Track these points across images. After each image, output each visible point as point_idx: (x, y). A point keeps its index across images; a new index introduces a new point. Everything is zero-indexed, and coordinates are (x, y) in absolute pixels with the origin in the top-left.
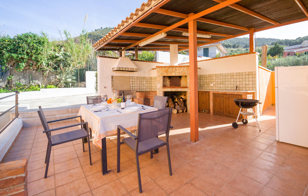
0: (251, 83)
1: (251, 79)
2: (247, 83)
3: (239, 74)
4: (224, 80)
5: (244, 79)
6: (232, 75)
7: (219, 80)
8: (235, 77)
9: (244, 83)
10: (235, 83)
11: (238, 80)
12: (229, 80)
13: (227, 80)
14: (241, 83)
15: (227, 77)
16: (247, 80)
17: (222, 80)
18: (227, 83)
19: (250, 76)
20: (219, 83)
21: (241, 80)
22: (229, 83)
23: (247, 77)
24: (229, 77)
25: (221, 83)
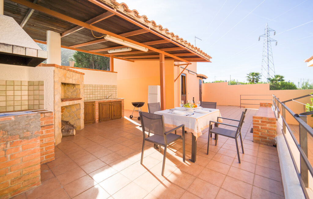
0: (114, 93)
1: (114, 90)
2: (112, 93)
3: (107, 86)
4: (94, 91)
5: (110, 90)
6: (101, 87)
7: (89, 91)
8: (104, 88)
9: (110, 93)
10: (103, 93)
11: (106, 91)
12: (99, 91)
13: (96, 91)
14: (108, 93)
15: (96, 88)
16: (112, 91)
17: (91, 91)
18: (96, 93)
19: (114, 88)
20: (89, 93)
21: (108, 91)
22: (99, 93)
23: (112, 88)
24: (99, 88)
25: (91, 93)
